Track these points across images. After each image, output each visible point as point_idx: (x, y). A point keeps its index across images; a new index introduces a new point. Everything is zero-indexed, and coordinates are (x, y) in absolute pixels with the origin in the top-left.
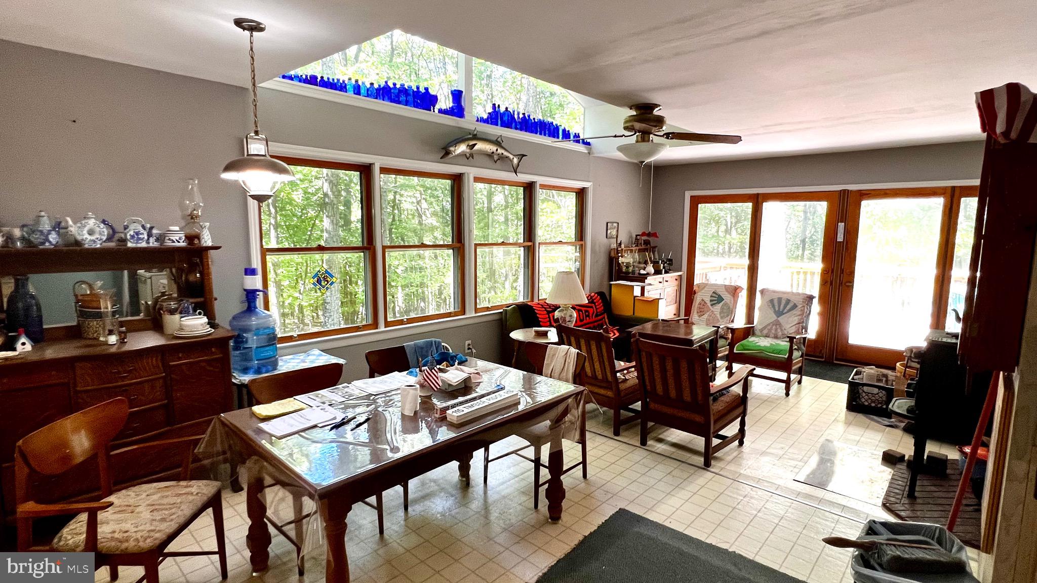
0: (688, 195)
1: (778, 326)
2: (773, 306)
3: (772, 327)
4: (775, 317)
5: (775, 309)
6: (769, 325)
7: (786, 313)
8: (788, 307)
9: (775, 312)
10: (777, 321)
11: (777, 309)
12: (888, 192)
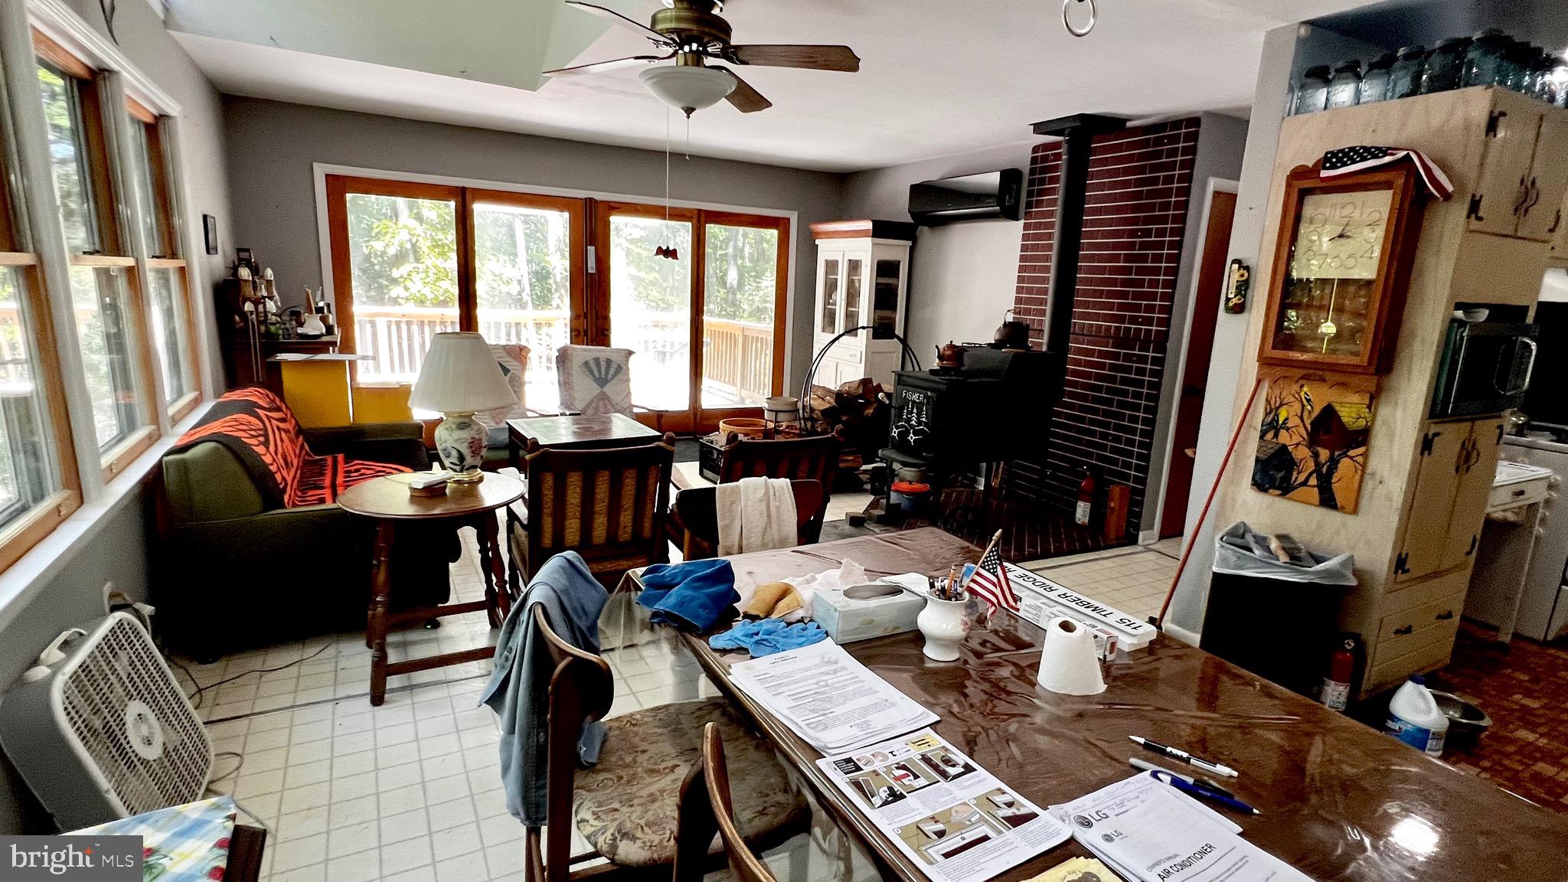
0: (320, 171)
1: (606, 401)
2: (591, 372)
3: (598, 405)
4: (595, 389)
5: (594, 376)
6: (592, 401)
7: (611, 379)
8: (612, 371)
9: (596, 380)
10: (603, 393)
11: (597, 375)
12: (639, 208)
